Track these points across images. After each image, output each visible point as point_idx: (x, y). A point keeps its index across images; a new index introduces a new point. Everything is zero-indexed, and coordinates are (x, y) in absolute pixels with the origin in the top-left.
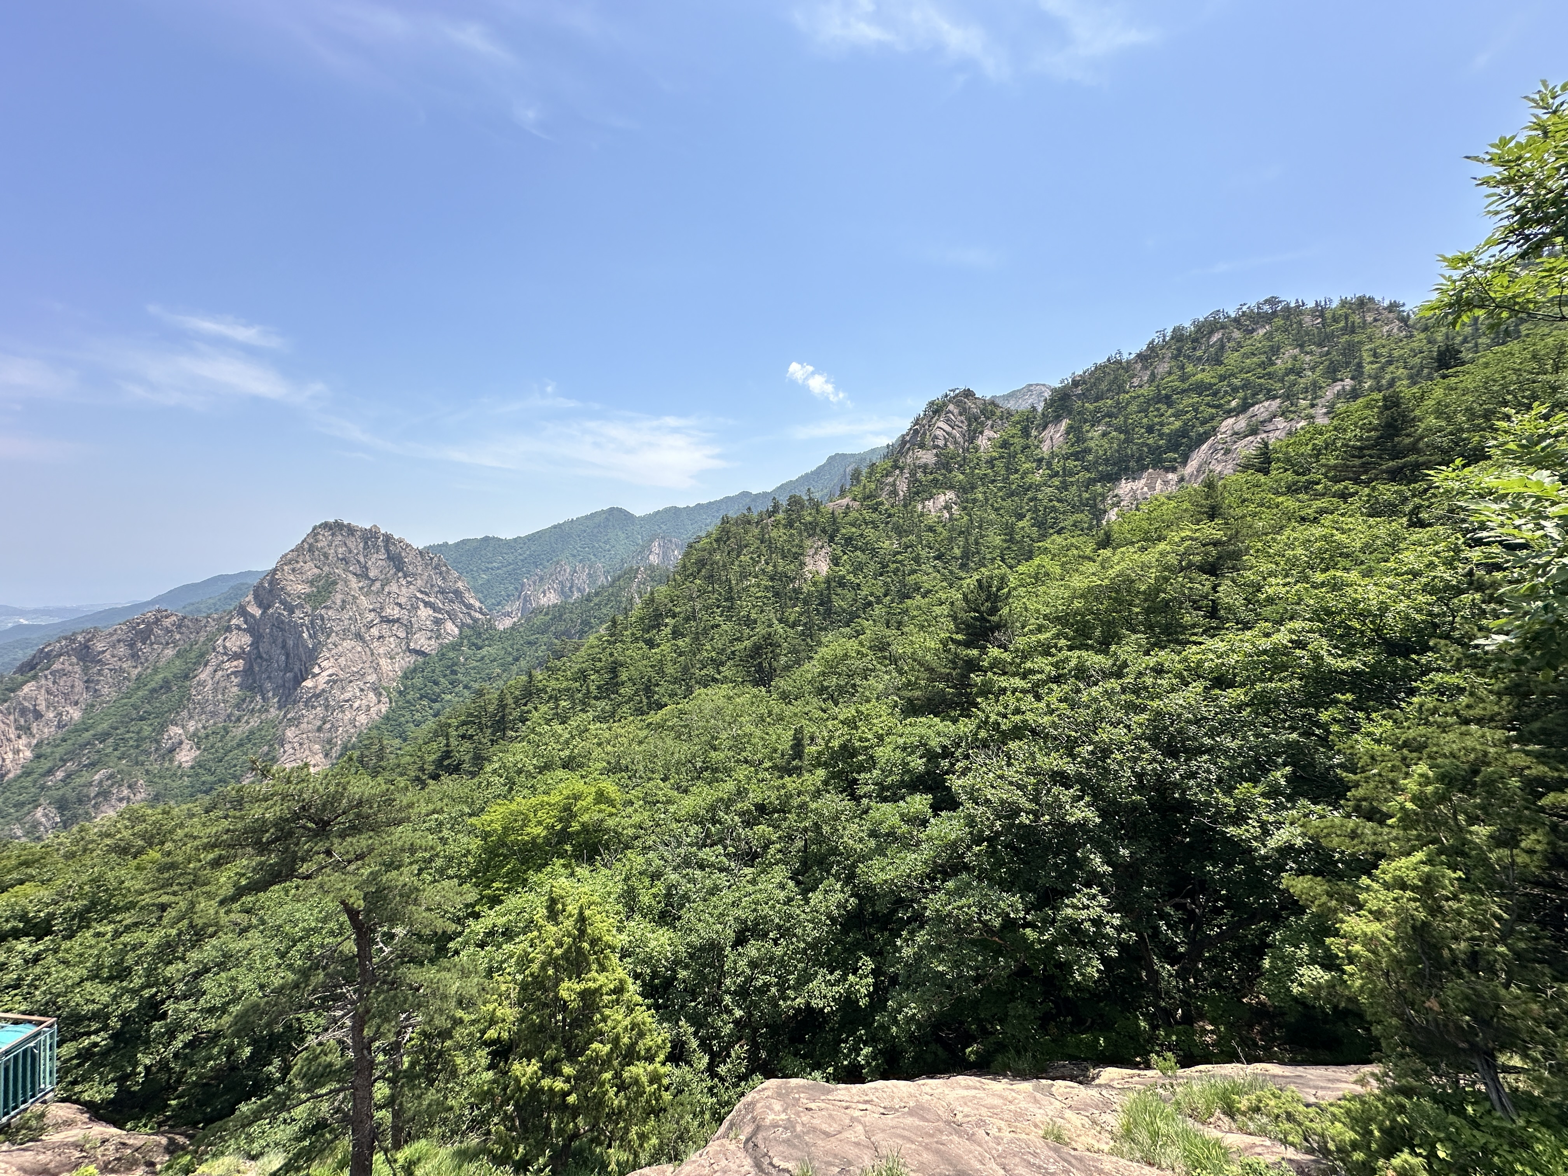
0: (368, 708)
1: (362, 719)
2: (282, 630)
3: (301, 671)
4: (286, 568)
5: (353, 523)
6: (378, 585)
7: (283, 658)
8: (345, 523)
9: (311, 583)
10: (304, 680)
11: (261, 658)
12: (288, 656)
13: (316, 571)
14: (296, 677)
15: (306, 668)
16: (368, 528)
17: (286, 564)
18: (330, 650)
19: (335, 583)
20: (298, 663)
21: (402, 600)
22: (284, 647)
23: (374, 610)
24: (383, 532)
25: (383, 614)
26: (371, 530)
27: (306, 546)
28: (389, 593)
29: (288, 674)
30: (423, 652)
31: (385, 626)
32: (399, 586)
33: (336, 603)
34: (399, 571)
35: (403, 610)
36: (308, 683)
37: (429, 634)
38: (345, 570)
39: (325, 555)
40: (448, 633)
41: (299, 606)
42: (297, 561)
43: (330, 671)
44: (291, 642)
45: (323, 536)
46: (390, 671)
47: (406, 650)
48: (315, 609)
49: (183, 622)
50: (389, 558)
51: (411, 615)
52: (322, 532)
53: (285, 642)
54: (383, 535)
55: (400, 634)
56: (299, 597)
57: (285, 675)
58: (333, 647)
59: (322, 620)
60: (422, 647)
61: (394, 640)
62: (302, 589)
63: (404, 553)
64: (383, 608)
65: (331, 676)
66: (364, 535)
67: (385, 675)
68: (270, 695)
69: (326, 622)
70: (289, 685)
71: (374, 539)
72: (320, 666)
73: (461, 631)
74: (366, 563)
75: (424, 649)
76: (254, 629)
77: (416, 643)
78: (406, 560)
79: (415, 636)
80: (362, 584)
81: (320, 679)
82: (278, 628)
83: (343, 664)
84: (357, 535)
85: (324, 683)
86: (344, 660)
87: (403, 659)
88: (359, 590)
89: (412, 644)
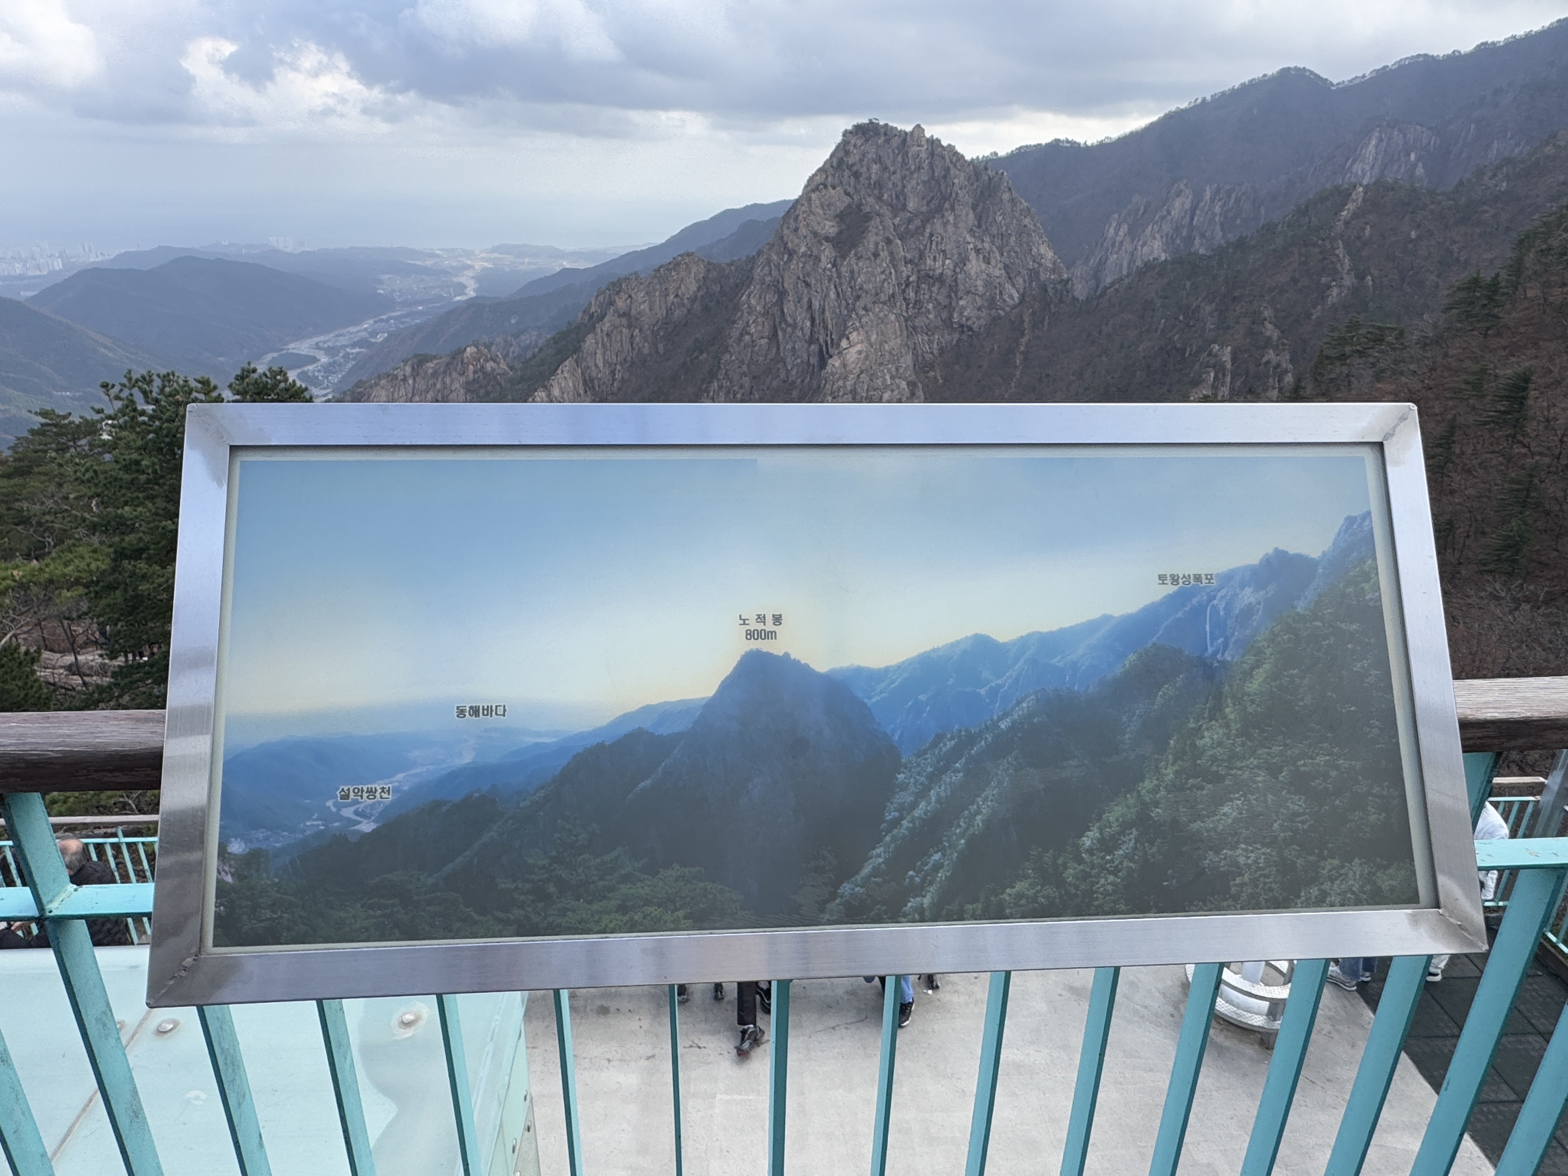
2: (808, 285)
3: (826, 343)
4: (814, 196)
5: (891, 124)
6: (918, 222)
7: (808, 324)
8: (881, 123)
9: (841, 217)
10: (831, 357)
11: (786, 321)
12: (813, 320)
13: (847, 200)
14: (820, 350)
15: (832, 340)
16: (909, 130)
17: (813, 191)
18: (860, 318)
19: (867, 218)
20: (823, 333)
21: (949, 247)
22: (809, 309)
23: (911, 262)
24: (928, 135)
25: (923, 267)
26: (912, 133)
27: (835, 162)
28: (931, 235)
29: (812, 347)
30: (968, 327)
31: (923, 286)
32: (945, 224)
33: (867, 250)
34: (944, 199)
35: (947, 262)
36: (835, 363)
37: (979, 301)
38: (879, 198)
39: (856, 175)
40: (1004, 301)
41: (827, 253)
42: (825, 186)
43: (859, 347)
44: (817, 303)
45: (855, 145)
46: (927, 352)
47: (948, 323)
48: (844, 257)
49: (708, 271)
50: (932, 177)
51: (958, 270)
52: (853, 142)
53: (810, 303)
54: (928, 140)
55: (941, 298)
56: (827, 239)
57: (810, 346)
58: (864, 312)
59: (852, 272)
60: (967, 319)
61: (934, 308)
62: (830, 228)
63: (953, 171)
64: (922, 256)
65: (860, 352)
66: (905, 140)
67: (920, 358)
68: (794, 372)
69: (856, 275)
70: (814, 360)
71: (915, 148)
72: (848, 338)
73: (1023, 296)
74: (904, 187)
75: (969, 323)
76: (778, 282)
77: (961, 314)
78: (956, 181)
79: (961, 303)
80: (897, 221)
81: (848, 356)
82: (804, 281)
83: (874, 337)
84: (896, 142)
85: (853, 362)
86: (875, 332)
87: (943, 336)
88: (895, 230)
89: (956, 315)
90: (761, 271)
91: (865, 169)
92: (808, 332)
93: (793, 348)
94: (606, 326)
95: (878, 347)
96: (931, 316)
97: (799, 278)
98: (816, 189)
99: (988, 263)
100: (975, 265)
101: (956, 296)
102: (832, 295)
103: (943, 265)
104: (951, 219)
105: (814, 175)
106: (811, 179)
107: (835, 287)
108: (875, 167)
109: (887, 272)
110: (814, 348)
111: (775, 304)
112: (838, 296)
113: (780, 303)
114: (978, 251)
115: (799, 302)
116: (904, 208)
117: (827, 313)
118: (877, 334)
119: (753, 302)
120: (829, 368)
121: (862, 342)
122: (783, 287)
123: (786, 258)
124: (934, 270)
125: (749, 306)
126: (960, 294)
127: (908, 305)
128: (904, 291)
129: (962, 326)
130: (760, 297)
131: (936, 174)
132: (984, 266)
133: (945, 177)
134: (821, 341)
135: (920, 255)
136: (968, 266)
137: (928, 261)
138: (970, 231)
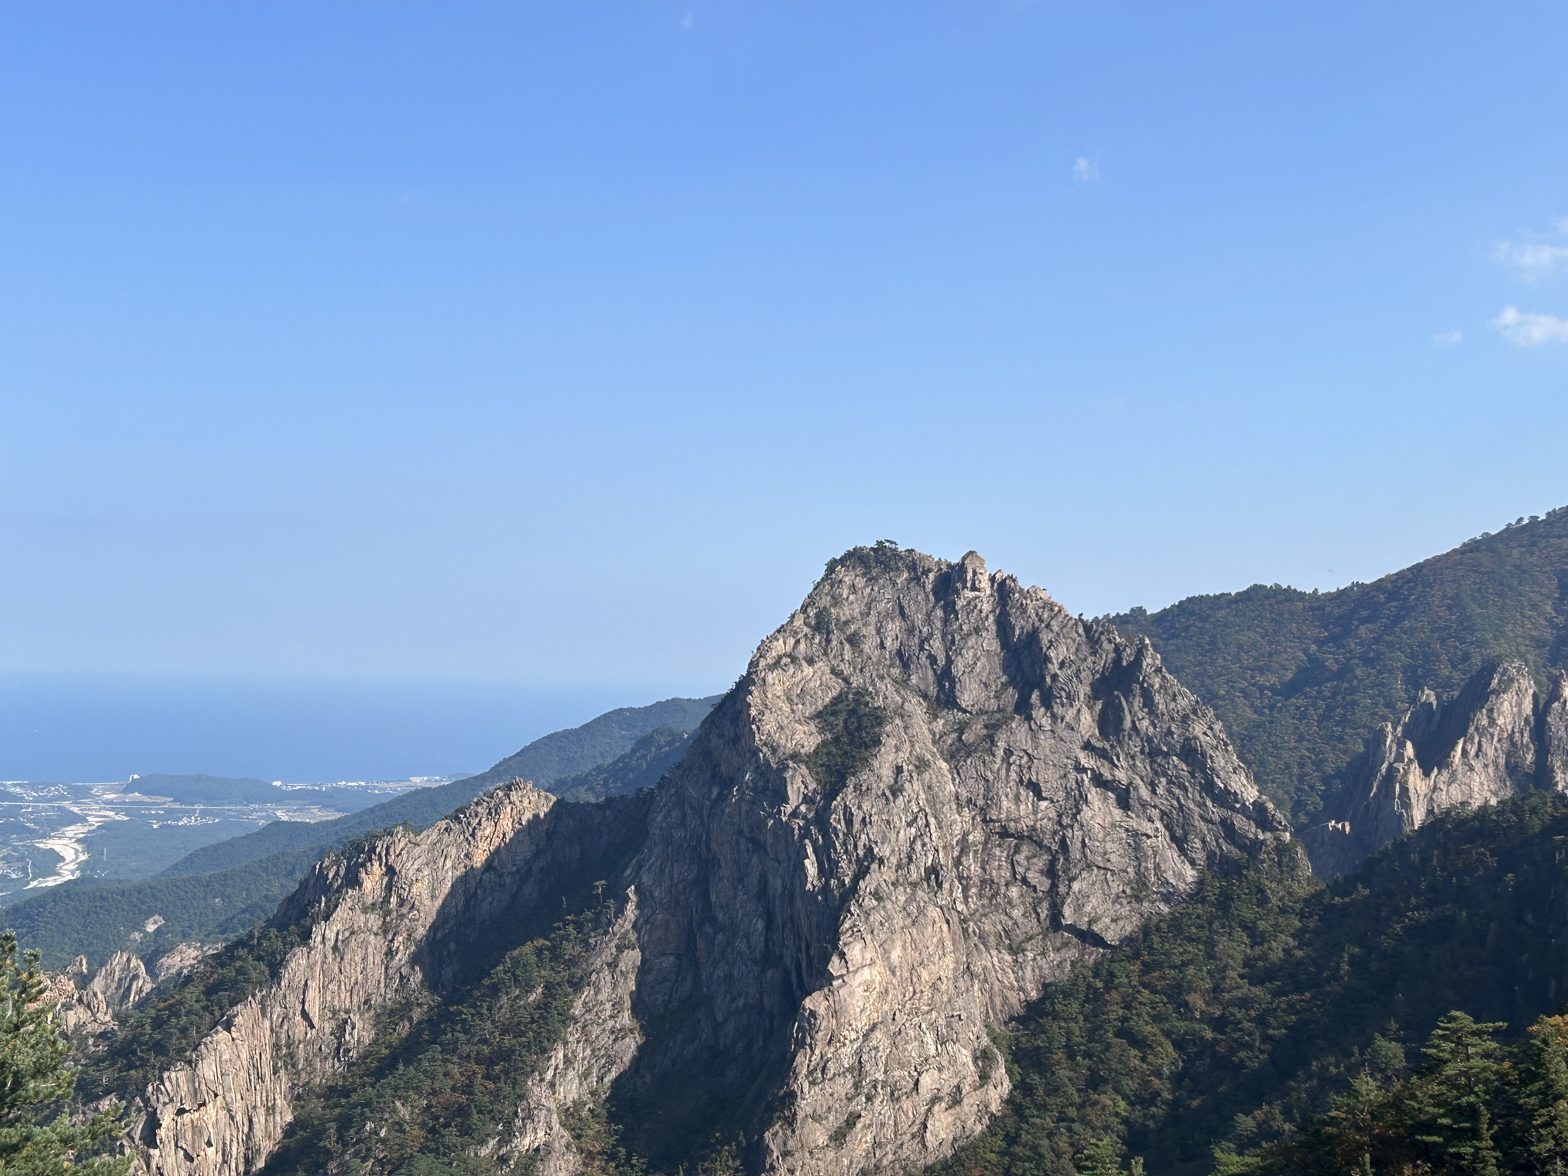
0: (956, 1099)
1: (941, 1129)
3: (799, 965)
5: (921, 549)
6: (980, 729)
7: (760, 925)
8: (902, 548)
9: (825, 717)
10: (808, 994)
11: (713, 920)
12: (769, 918)
13: (837, 685)
14: (787, 980)
15: (810, 959)
16: (954, 559)
18: (866, 913)
19: (878, 718)
20: (792, 944)
21: (1045, 776)
22: (762, 894)
23: (969, 803)
24: (991, 569)
25: (994, 814)
26: (961, 566)
27: (813, 616)
28: (1008, 753)
29: (769, 973)
30: (1096, 936)
31: (997, 852)
32: (1035, 733)
33: (879, 779)
34: (1032, 685)
35: (1043, 805)
36: (817, 1005)
37: (1116, 887)
38: (903, 683)
39: (856, 640)
40: (1167, 883)
41: (797, 784)
42: (794, 659)
43: (866, 974)
44: (779, 882)
45: (851, 586)
46: (1012, 988)
47: (1052, 928)
48: (832, 792)
50: (1006, 646)
51: (1066, 821)
52: (847, 578)
54: (993, 579)
55: (1036, 878)
56: (798, 758)
57: (763, 971)
58: (875, 903)
59: (850, 822)
60: (1094, 921)
61: (1022, 895)
62: (804, 736)
63: (1044, 635)
64: (991, 795)
65: (868, 986)
66: (948, 580)
67: (998, 1001)
68: (731, 1025)
69: (858, 828)
70: (771, 1000)
72: (844, 956)
73: (1205, 878)
74: (949, 661)
75: (1098, 928)
76: (699, 841)
77: (1079, 908)
78: (1053, 653)
79: (1078, 886)
80: (939, 725)
81: (845, 994)
82: (752, 840)
83: (896, 954)
84: (929, 581)
85: (855, 1006)
86: (899, 943)
87: (1043, 954)
88: (934, 743)
89: (1067, 911)
90: (665, 818)
91: (872, 630)
92: (758, 940)
93: (729, 977)
95: (906, 974)
96: (1016, 913)
97: (740, 832)
99: (1128, 809)
100: (1098, 814)
101: (1067, 871)
103: (1035, 813)
104: (1046, 722)
105: (772, 638)
106: (764, 645)
108: (893, 627)
109: (921, 822)
110: (772, 975)
113: (702, 884)
114: (1104, 785)
115: (740, 880)
116: (950, 702)
118: (904, 948)
120: (804, 1018)
121: (873, 964)
122: (709, 850)
123: (715, 792)
124: (1017, 821)
126: (1074, 869)
127: (965, 890)
128: (958, 862)
129: (1081, 933)
130: (662, 871)
131: (1014, 639)
132: (1117, 813)
133: (1030, 646)
134: (788, 960)
135: (988, 789)
136: (1086, 814)
137: (1005, 804)
138: (1087, 746)
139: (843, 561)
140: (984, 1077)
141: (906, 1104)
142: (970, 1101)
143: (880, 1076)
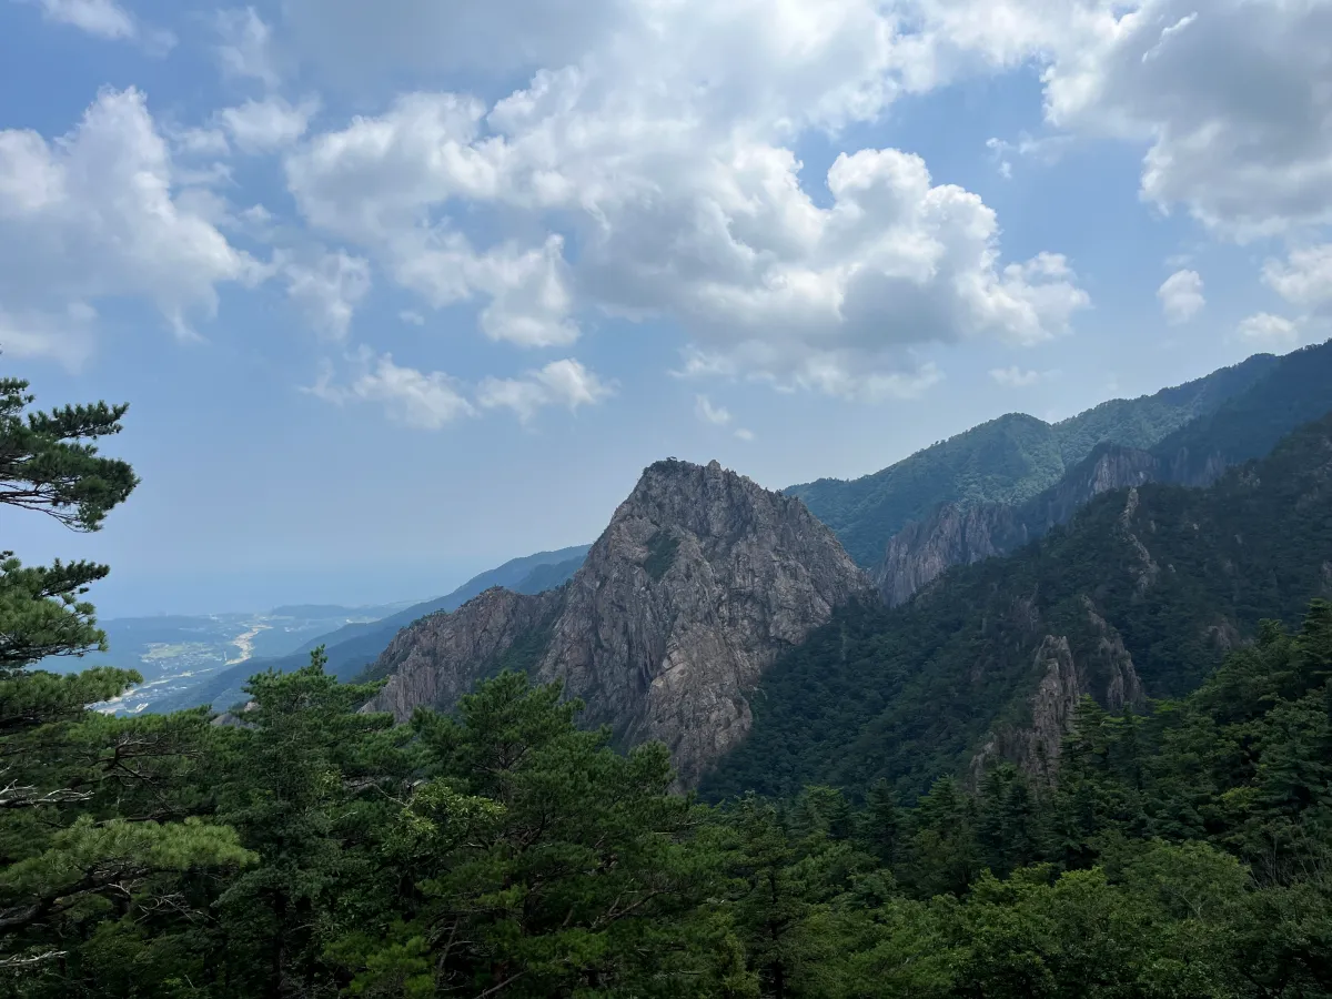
0: (728, 723)
1: (722, 739)
2: (622, 609)
3: (646, 665)
4: (622, 525)
5: (689, 460)
6: (723, 544)
7: (626, 647)
8: (679, 461)
9: (650, 543)
10: (653, 679)
11: (602, 647)
12: (630, 643)
13: (654, 528)
14: (640, 674)
15: (652, 661)
16: (705, 464)
17: (621, 521)
18: (679, 638)
19: (675, 543)
20: (642, 655)
21: (756, 565)
22: (625, 632)
23: (721, 581)
24: (723, 468)
25: (733, 586)
26: (708, 468)
27: (639, 495)
28: (738, 556)
30: (786, 641)
31: (736, 604)
32: (750, 546)
33: (679, 571)
34: (747, 522)
35: (756, 580)
36: (659, 683)
37: (793, 615)
38: (684, 526)
39: (660, 506)
40: (817, 613)
41: (640, 577)
42: (633, 517)
43: (681, 667)
44: (634, 626)
45: (656, 481)
46: (748, 669)
47: (765, 639)
48: (657, 579)
49: (517, 603)
50: (732, 505)
51: (767, 587)
52: (654, 477)
53: (626, 626)
54: (724, 473)
55: (755, 615)
56: (638, 564)
57: (628, 670)
58: (682, 632)
59: (666, 593)
60: (785, 633)
61: (749, 624)
62: (640, 553)
63: (751, 498)
64: (731, 577)
65: (682, 672)
66: (702, 475)
67: (742, 675)
68: (614, 698)
69: (671, 597)
70: (634, 685)
71: (713, 480)
72: (669, 658)
73: (835, 610)
74: (706, 515)
75: (787, 637)
76: (592, 608)
77: (777, 628)
78: (755, 506)
79: (775, 618)
80: (703, 544)
81: (671, 678)
82: (618, 606)
83: (694, 656)
84: (694, 476)
85: (676, 683)
86: (695, 650)
87: (762, 652)
88: (702, 553)
89: (772, 630)
90: (574, 598)
91: (667, 500)
92: (625, 656)
94: (408, 665)
95: (700, 665)
96: (748, 633)
97: (613, 602)
98: (624, 519)
99: (796, 579)
100: (782, 582)
101: (770, 611)
102: (649, 615)
103: (753, 583)
104: (755, 540)
105: (621, 506)
106: (618, 511)
107: (651, 609)
108: (677, 499)
109: (701, 592)
110: (633, 672)
111: (591, 629)
112: (654, 618)
113: (594, 629)
114: (784, 568)
115: (614, 626)
116: (708, 533)
117: (644, 635)
118: (698, 652)
119: (567, 629)
120: (652, 691)
121: (684, 661)
122: (597, 612)
123: (598, 584)
124: (744, 588)
125: (563, 634)
126: (773, 610)
127: (723, 622)
128: (717, 610)
129: (779, 640)
130: (574, 624)
131: (735, 501)
132: (792, 582)
133: (744, 504)
134: (641, 664)
135: (729, 575)
136: (777, 583)
137: (738, 580)
138: (775, 550)
139: (651, 469)
140: (740, 712)
141: (704, 728)
142: (735, 725)
143: (691, 716)
